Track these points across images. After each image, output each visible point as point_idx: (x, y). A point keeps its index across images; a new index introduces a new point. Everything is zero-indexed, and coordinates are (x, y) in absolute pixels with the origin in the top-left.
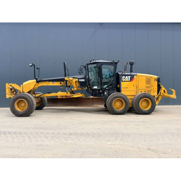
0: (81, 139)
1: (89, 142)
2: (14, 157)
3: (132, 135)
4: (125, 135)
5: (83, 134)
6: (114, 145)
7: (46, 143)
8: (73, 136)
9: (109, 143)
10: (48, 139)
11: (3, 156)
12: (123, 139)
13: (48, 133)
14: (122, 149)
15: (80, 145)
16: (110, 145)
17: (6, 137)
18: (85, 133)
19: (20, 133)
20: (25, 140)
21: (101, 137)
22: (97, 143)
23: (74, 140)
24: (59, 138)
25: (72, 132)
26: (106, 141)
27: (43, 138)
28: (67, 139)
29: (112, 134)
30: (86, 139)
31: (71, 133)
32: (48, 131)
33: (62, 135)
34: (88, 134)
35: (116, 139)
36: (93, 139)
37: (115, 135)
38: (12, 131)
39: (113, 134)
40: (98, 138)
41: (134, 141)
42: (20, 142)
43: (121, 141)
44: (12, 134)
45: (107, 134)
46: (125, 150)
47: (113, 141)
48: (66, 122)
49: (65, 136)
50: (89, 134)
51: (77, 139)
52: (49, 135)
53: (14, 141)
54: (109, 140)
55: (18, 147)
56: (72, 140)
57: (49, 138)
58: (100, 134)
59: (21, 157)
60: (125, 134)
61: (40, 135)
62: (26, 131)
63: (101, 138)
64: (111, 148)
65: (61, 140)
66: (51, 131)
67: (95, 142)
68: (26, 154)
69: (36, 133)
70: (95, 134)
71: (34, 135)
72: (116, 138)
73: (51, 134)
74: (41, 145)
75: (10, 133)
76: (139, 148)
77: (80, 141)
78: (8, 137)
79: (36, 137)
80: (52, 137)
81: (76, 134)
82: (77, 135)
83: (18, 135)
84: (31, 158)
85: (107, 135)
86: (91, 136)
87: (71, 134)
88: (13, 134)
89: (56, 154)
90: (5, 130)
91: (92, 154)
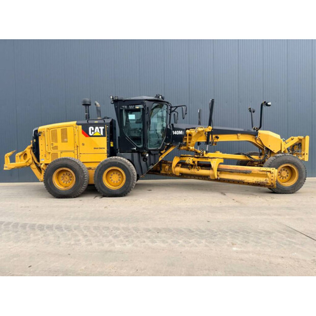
0: (180, 241)
1: (196, 246)
2: (66, 273)
3: (274, 234)
4: (261, 233)
5: (181, 231)
6: (246, 253)
7: (118, 247)
8: (164, 235)
9: (234, 249)
10: (120, 239)
11: (45, 271)
12: (260, 241)
13: (118, 229)
14: (264, 261)
15: (181, 253)
16: (237, 252)
17: (44, 235)
18: (184, 229)
19: (68, 228)
20: (79, 240)
21: (216, 237)
22: (211, 249)
23: (167, 242)
24: (139, 238)
25: (159, 227)
26: (228, 245)
27: (111, 238)
28: (155, 239)
29: (236, 232)
30: (188, 240)
31: (158, 229)
32: (116, 225)
33: (143, 232)
34: (190, 231)
35: (246, 242)
36: (203, 241)
37: (242, 234)
38: (53, 225)
39: (238, 233)
40: (211, 239)
41: (283, 247)
42: (70, 244)
43: (256, 245)
44: (54, 229)
45: (227, 232)
46: (270, 263)
47: (241, 245)
48: (144, 208)
49: (149, 234)
50: (193, 232)
51: (172, 240)
52: (119, 231)
53: (60, 243)
54: (233, 244)
55: (69, 254)
56: (163, 242)
57: (122, 238)
58: (213, 231)
59: (78, 275)
60: (260, 231)
61: (103, 231)
62: (77, 224)
63: (217, 240)
64: (243, 260)
65: (144, 242)
66: (122, 225)
67: (206, 246)
68: (85, 268)
69: (95, 228)
70: (203, 232)
71: (94, 231)
72: (247, 240)
73: (123, 231)
74: (110, 251)
75: (50, 227)
76: (297, 259)
77: (178, 244)
78: (48, 235)
79: (96, 236)
80: (127, 237)
81: (168, 230)
82: (171, 233)
83: (65, 231)
84: (96, 275)
85: (227, 234)
86: (197, 234)
87: (159, 231)
88: (56, 230)
89: (142, 270)
90: (41, 223)
91: (209, 270)
